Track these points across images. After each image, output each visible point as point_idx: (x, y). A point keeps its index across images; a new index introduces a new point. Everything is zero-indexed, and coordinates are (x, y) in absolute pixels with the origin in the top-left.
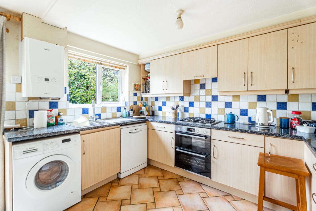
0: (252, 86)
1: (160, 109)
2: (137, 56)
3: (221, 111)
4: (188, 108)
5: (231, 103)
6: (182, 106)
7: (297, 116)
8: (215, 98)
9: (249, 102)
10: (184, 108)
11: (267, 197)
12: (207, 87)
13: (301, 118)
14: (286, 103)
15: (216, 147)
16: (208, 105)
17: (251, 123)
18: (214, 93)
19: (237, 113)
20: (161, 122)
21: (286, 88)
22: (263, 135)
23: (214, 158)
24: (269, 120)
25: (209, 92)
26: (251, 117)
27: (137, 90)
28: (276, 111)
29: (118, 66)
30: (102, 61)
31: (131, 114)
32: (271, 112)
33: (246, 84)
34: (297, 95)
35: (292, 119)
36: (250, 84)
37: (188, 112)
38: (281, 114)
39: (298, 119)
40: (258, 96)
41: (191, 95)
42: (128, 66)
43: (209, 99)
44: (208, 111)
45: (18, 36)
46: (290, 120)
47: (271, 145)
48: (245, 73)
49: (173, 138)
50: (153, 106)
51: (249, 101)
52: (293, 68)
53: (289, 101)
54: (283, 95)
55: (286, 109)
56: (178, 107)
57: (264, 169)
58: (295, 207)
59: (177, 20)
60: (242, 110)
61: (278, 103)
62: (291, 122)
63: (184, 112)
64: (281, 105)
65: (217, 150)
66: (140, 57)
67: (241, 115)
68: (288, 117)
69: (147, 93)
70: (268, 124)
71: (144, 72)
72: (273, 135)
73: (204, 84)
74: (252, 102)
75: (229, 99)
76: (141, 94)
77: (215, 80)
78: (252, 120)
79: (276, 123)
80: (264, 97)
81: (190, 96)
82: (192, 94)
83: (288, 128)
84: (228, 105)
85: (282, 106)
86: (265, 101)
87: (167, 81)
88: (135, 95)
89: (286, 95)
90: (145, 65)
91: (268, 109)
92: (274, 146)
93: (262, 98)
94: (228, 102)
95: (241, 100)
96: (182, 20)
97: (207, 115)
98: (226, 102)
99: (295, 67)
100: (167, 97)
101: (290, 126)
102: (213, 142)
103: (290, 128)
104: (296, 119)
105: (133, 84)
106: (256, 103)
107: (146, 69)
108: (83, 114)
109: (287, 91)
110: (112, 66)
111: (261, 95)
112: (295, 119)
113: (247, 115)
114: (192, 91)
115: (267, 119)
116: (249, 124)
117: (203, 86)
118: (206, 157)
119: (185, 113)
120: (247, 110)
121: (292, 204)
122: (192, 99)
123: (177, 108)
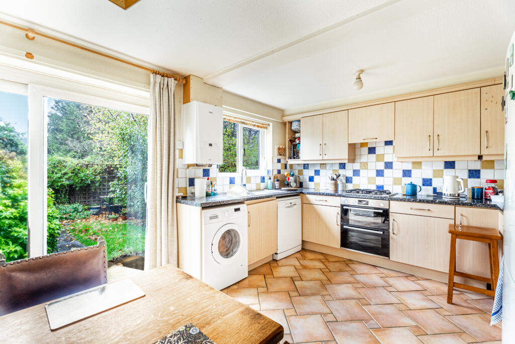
0: (439, 151)
1: (311, 179)
2: (282, 112)
3: (397, 181)
4: (351, 178)
5: (410, 171)
6: (344, 176)
7: (493, 185)
8: (389, 165)
9: (434, 170)
10: (347, 177)
11: (457, 272)
12: (378, 151)
13: (496, 187)
14: (479, 171)
15: (396, 222)
16: (380, 173)
17: (436, 195)
18: (388, 159)
19: (418, 183)
20: (322, 195)
21: (479, 154)
22: (453, 205)
23: (394, 234)
24: (459, 190)
25: (380, 158)
26: (436, 188)
27: (281, 155)
28: (467, 180)
29: (261, 125)
30: (246, 120)
31: (276, 185)
32: (461, 181)
33: (432, 148)
34: (493, 161)
35: (486, 189)
36: (436, 149)
37: (351, 183)
38: (474, 183)
39: (493, 188)
40: (445, 162)
41: (356, 161)
42: (271, 124)
43: (381, 166)
44: (380, 181)
45: (180, 98)
46: (484, 190)
47: (462, 215)
48: (430, 136)
49: (338, 213)
50: (301, 176)
51: (434, 168)
52: (487, 132)
53: (483, 168)
54: (475, 161)
55: (479, 177)
56: (338, 176)
57: (455, 236)
58: (488, 279)
59: (355, 80)
60: (425, 179)
61: (470, 171)
62: (485, 192)
63: (347, 182)
64: (473, 173)
65: (397, 224)
66: (286, 113)
67: (423, 185)
68: (481, 186)
69: (294, 158)
70: (458, 195)
71: (290, 132)
72: (464, 204)
73: (374, 148)
74: (437, 170)
75: (408, 167)
76: (287, 160)
77: (389, 143)
78: (438, 191)
79: (468, 194)
80: (452, 164)
81: (354, 162)
82: (358, 160)
83: (482, 198)
84: (407, 173)
85: (475, 174)
86: (454, 168)
87: (325, 144)
88: (279, 161)
89: (479, 161)
90: (291, 123)
91: (457, 177)
92: (465, 217)
93: (450, 165)
94: (406, 170)
95: (423, 167)
96: (361, 81)
97: (378, 187)
98: (403, 170)
99: (489, 130)
100: (321, 164)
101: (484, 197)
102: (392, 215)
103: (484, 200)
104: (491, 188)
105: (276, 147)
106: (443, 170)
107: (293, 128)
108: (230, 184)
109: (480, 157)
110: (254, 126)
111: (449, 162)
112: (489, 189)
113: (431, 186)
114: (357, 157)
115: (457, 189)
116: (434, 196)
117: (372, 150)
118: (383, 233)
119: (347, 184)
120: (431, 179)
121: (485, 276)
122: (356, 166)
123: (337, 178)
